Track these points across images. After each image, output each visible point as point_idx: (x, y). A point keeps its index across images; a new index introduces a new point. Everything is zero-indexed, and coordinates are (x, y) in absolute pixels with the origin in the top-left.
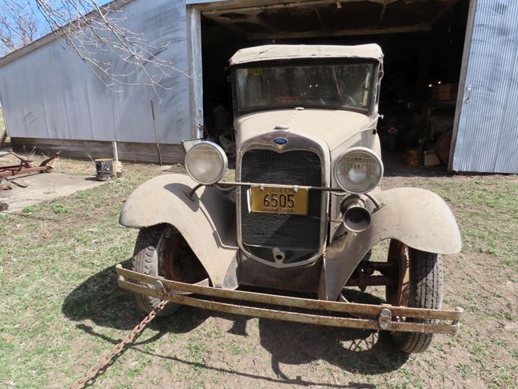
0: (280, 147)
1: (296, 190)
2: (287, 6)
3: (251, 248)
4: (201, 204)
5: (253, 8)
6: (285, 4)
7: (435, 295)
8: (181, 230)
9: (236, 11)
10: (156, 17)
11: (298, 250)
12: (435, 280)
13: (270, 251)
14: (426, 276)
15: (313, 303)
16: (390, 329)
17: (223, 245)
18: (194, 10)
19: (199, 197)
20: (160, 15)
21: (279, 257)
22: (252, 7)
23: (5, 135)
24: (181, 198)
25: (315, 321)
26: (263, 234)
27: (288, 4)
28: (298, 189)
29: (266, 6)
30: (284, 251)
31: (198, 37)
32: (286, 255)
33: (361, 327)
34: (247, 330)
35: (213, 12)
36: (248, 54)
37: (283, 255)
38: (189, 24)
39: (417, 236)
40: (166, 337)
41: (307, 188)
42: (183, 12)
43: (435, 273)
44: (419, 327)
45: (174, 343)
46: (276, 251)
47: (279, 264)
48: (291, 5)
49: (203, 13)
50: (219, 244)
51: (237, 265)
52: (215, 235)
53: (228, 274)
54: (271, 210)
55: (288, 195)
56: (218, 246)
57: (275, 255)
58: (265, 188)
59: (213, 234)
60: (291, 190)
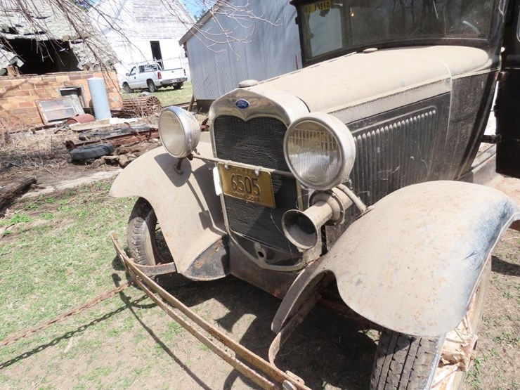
0: (244, 112)
1: (257, 172)
3: (237, 236)
4: (192, 179)
13: (253, 244)
17: (214, 226)
21: (261, 254)
24: (165, 170)
26: (246, 223)
28: (260, 172)
30: (265, 248)
32: (267, 254)
34: (234, 327)
37: (264, 252)
41: (269, 170)
46: (257, 245)
47: (261, 262)
50: (206, 223)
51: (224, 252)
52: (203, 216)
53: (202, 262)
54: (239, 195)
55: (252, 179)
56: (205, 228)
57: (257, 251)
58: (229, 166)
59: (200, 214)
60: (253, 171)
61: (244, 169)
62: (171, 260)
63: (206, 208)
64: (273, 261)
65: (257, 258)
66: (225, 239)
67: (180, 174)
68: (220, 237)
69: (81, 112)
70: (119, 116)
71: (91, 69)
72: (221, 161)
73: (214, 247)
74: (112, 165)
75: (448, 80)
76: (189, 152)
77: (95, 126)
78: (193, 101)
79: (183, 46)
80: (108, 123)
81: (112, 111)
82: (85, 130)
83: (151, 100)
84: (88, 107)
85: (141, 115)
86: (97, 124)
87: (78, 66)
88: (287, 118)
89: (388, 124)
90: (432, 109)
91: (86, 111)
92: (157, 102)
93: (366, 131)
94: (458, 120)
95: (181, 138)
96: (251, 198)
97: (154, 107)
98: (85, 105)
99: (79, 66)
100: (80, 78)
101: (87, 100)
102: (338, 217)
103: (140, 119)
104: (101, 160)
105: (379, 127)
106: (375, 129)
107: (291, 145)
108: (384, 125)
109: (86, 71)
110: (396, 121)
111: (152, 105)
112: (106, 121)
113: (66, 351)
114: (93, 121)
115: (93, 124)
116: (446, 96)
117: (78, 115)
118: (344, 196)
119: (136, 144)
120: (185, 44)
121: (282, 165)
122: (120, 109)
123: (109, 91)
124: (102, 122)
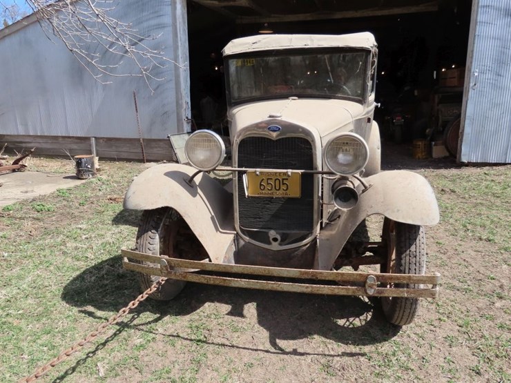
0: (274, 134)
1: (290, 174)
3: (248, 231)
4: (199, 191)
7: (417, 264)
11: (293, 232)
12: (418, 251)
14: (410, 248)
15: (306, 273)
16: (376, 295)
17: (220, 230)
19: (198, 184)
21: (275, 240)
24: (180, 184)
26: (260, 218)
28: (292, 173)
30: (279, 234)
31: (184, 23)
34: (245, 312)
36: (241, 45)
37: (279, 237)
39: (398, 211)
40: (167, 318)
41: (300, 171)
43: (418, 245)
44: (402, 292)
45: (175, 323)
46: (272, 234)
47: (275, 246)
50: (216, 227)
51: (234, 249)
52: (213, 221)
54: (265, 194)
55: (283, 180)
56: (217, 231)
57: (272, 238)
58: (261, 173)
59: (211, 219)
60: (286, 173)
61: (276, 173)
62: (208, 257)
63: (213, 214)
64: (286, 242)
66: (237, 239)
67: (192, 187)
68: (233, 235)
72: (251, 170)
96: (279, 194)
118: (356, 180)
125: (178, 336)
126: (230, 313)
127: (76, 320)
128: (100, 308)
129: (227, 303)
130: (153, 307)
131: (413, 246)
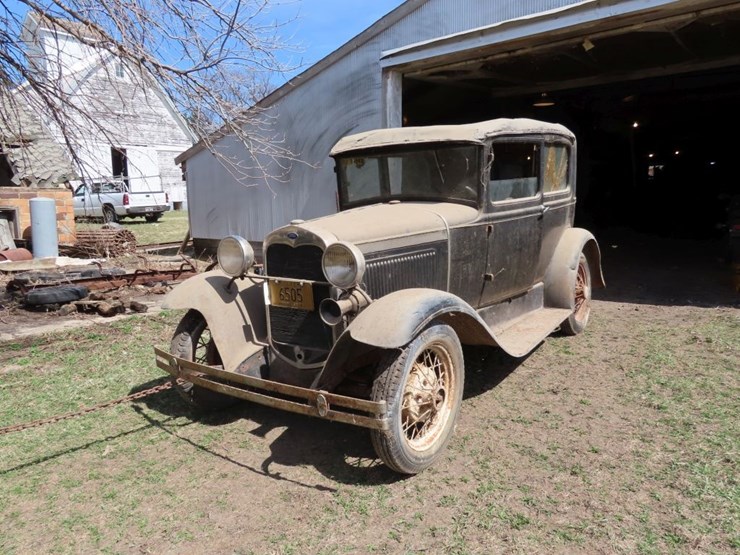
0: (293, 241)
2: (512, 54)
3: (278, 345)
4: (238, 298)
5: (469, 63)
6: (509, 52)
8: (206, 317)
9: (446, 68)
10: (347, 87)
11: (317, 349)
12: (389, 378)
13: (292, 348)
14: (382, 373)
16: (328, 418)
17: (256, 341)
18: (390, 74)
19: (240, 290)
20: (352, 84)
21: (300, 356)
22: (466, 61)
23: (188, 236)
24: (216, 289)
25: (272, 404)
26: (289, 331)
27: (514, 51)
28: (303, 283)
29: (485, 58)
30: (303, 350)
32: (305, 354)
33: (306, 413)
35: (418, 73)
37: (303, 354)
38: (385, 92)
40: (194, 425)
41: (310, 282)
42: (379, 77)
43: (391, 370)
44: (351, 418)
45: (197, 431)
46: (297, 349)
47: (300, 364)
48: (520, 52)
49: (406, 76)
50: (249, 338)
51: (264, 362)
52: (246, 328)
53: (247, 366)
54: (285, 304)
55: (297, 288)
56: (247, 340)
57: (297, 354)
58: (279, 282)
59: (244, 327)
60: (299, 283)
61: (291, 282)
62: (221, 363)
63: (249, 322)
64: (310, 360)
65: (295, 361)
66: (265, 351)
67: (230, 293)
68: (262, 347)
69: (11, 244)
70: (70, 255)
71: (34, 185)
72: (272, 278)
73: (258, 355)
74: (88, 312)
75: (445, 231)
76: (244, 271)
77: (34, 266)
78: (187, 240)
79: (180, 165)
80: (54, 263)
81: (60, 247)
82: (21, 271)
83: (121, 234)
84: (21, 238)
85: (105, 256)
86: (37, 263)
87: (12, 180)
88: (324, 246)
89: (397, 258)
90: (432, 251)
91: (19, 244)
92: (131, 237)
93: (380, 261)
94: (459, 260)
95: (239, 260)
96: (295, 306)
97: (124, 245)
98: (16, 236)
99: (15, 179)
100: (16, 196)
101: (22, 228)
102: (356, 309)
103: (104, 260)
104: (72, 305)
105: (389, 259)
106: (387, 260)
107: (327, 260)
108: (394, 258)
109: (25, 188)
110: (403, 256)
111: (123, 242)
112: (50, 260)
113: (104, 454)
114: (29, 259)
115: (31, 263)
116: (444, 243)
117: (6, 249)
118: (360, 295)
119: (111, 290)
120: (184, 163)
121: (321, 276)
122: (71, 245)
123: (60, 217)
124: (45, 262)
125: (189, 441)
126: (254, 432)
127: (123, 412)
128: (150, 407)
129: (258, 422)
130: (192, 413)
131: (386, 372)
